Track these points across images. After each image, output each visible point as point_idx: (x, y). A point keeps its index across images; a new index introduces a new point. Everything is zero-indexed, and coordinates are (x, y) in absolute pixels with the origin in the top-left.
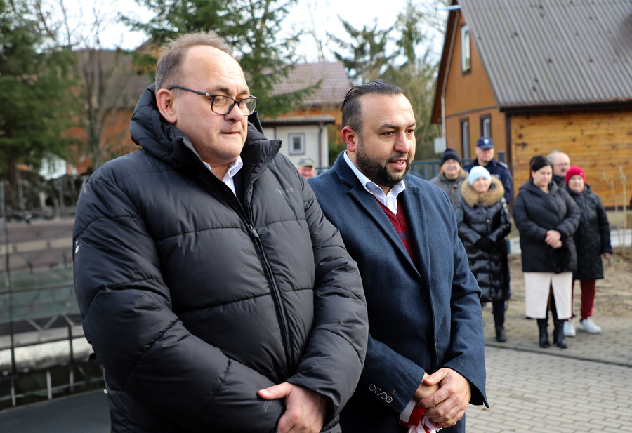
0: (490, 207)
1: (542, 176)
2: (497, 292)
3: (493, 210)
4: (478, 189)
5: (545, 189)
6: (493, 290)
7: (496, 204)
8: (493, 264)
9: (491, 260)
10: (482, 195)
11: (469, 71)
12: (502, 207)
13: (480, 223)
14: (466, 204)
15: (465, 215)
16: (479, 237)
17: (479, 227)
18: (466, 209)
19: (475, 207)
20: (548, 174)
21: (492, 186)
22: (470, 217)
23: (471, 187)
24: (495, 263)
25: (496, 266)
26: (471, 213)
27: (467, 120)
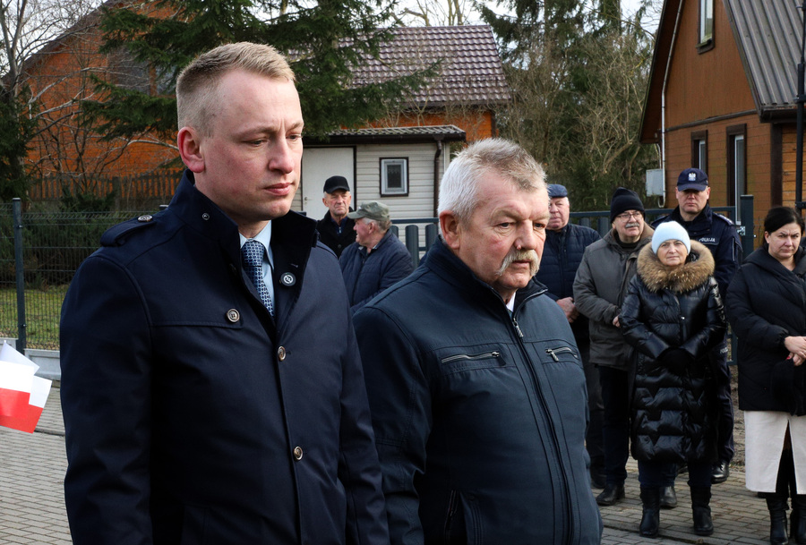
0: (688, 293)
1: (782, 241)
2: (695, 446)
3: (693, 299)
4: (664, 260)
5: (788, 265)
6: (688, 440)
7: (698, 288)
8: (690, 396)
9: (687, 387)
10: (674, 272)
11: (711, 44)
12: (710, 294)
13: (669, 322)
14: (644, 286)
15: (643, 305)
16: (666, 346)
17: (665, 329)
18: (644, 295)
19: (661, 292)
20: (794, 236)
21: (693, 255)
22: (651, 311)
23: (654, 257)
24: (693, 394)
25: (696, 399)
26: (652, 303)
27: (705, 135)
